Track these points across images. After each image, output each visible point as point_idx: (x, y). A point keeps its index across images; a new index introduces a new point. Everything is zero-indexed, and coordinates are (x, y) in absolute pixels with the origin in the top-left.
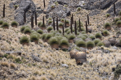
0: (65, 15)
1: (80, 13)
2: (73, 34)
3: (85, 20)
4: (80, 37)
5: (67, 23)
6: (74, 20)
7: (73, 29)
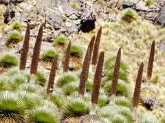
0: (73, 24)
1: (129, 30)
2: (84, 100)
3: (141, 61)
4: (106, 116)
5: (72, 54)
6: (100, 50)
7: (91, 80)
